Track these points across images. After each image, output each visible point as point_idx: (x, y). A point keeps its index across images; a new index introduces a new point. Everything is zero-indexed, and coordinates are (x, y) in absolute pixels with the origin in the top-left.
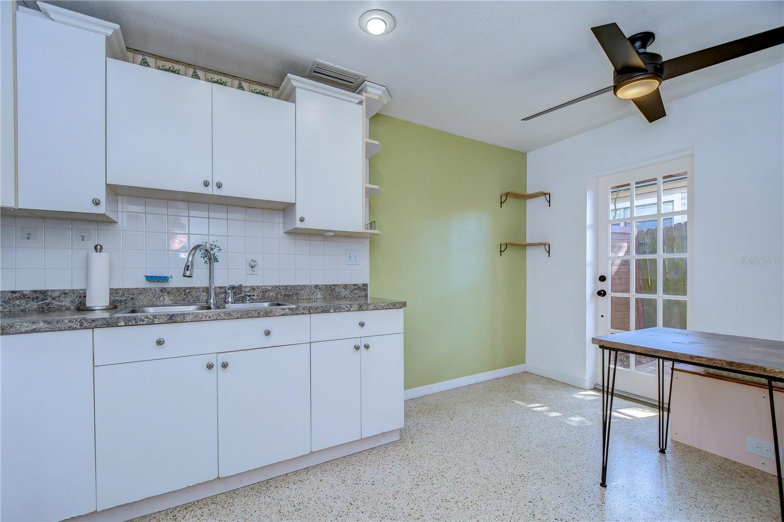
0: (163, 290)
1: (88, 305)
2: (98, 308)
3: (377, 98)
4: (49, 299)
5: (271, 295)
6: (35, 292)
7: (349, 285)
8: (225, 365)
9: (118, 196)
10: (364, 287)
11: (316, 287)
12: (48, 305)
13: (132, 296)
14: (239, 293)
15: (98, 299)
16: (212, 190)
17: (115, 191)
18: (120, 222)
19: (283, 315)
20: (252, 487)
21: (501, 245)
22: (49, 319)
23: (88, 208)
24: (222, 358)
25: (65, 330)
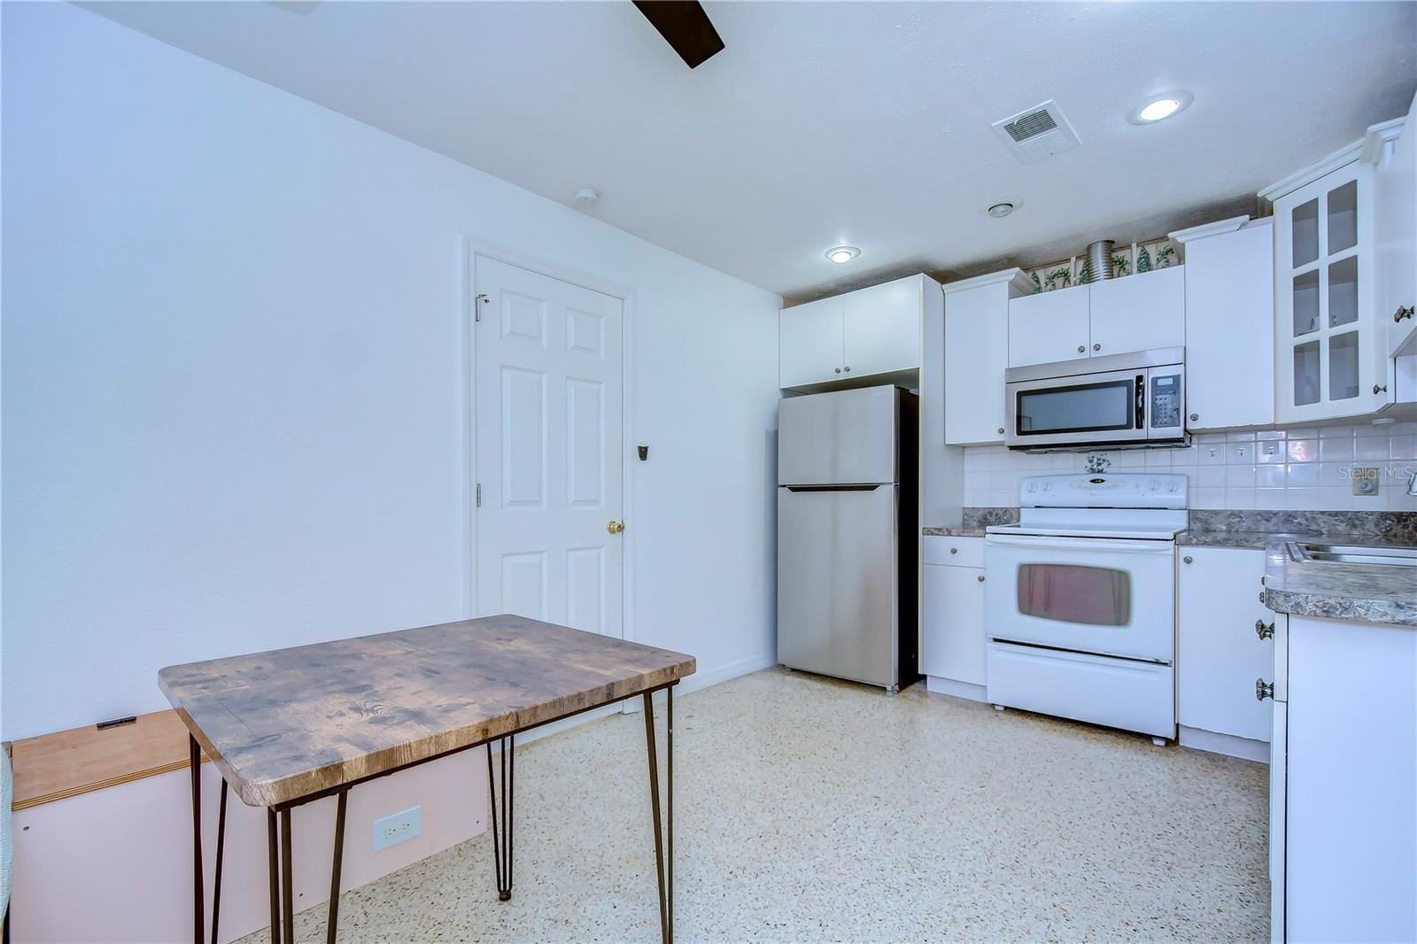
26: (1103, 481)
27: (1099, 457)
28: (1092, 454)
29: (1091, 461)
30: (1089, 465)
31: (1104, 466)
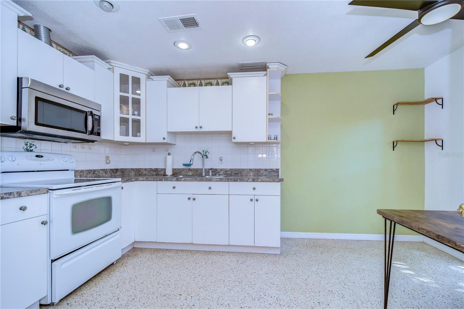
0: (189, 169)
1: (166, 174)
2: (169, 175)
3: (276, 69)
4: (158, 171)
5: (229, 173)
6: (155, 169)
7: (268, 169)
8: (194, 199)
9: (176, 135)
10: (277, 171)
11: (250, 170)
12: (158, 173)
13: (180, 171)
14: (215, 172)
15: (169, 172)
16: (199, 130)
17: (174, 134)
18: (177, 144)
19: (216, 181)
20: (205, 252)
21: (393, 142)
22: (146, 177)
23: (162, 141)
24: (194, 196)
25: (150, 181)
26: (42, 157)
27: (31, 143)
28: (27, 140)
29: (27, 145)
30: (25, 147)
31: (33, 148)
